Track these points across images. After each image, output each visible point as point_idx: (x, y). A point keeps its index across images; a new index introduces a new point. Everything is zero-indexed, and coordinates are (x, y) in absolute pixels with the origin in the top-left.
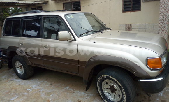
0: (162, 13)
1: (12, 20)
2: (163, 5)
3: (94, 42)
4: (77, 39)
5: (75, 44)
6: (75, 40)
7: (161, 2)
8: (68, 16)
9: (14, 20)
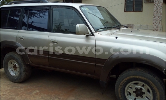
0: (156, 14)
1: (9, 10)
2: (156, 6)
3: (117, 38)
4: (95, 34)
5: (93, 40)
6: (93, 35)
7: (155, 4)
8: (83, 8)
9: (11, 10)
